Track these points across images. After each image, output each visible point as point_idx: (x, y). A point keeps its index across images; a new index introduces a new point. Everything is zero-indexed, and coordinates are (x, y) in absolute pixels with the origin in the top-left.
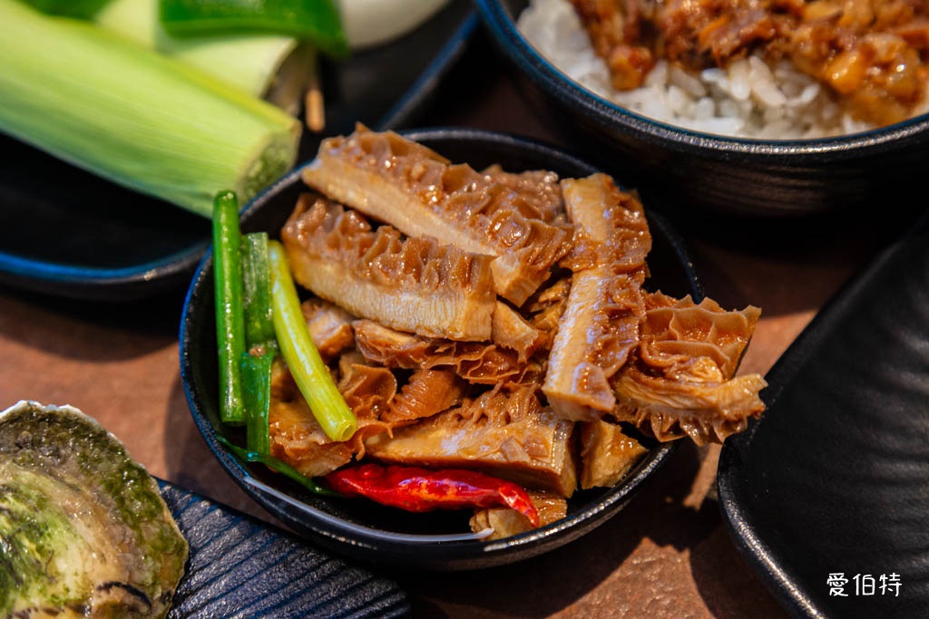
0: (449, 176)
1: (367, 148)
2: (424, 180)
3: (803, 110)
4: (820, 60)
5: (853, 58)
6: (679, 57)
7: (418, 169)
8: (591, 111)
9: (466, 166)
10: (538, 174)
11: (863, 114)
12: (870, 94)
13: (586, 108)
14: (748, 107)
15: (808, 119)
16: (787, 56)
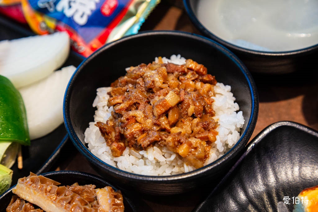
0: (59, 190)
1: (33, 181)
2: (51, 192)
3: (172, 162)
4: (175, 147)
5: (185, 146)
6: (132, 146)
7: (49, 188)
8: (103, 168)
9: (64, 186)
10: (89, 186)
11: (190, 164)
12: (191, 158)
13: (101, 167)
14: (154, 162)
15: (174, 164)
16: (165, 146)
